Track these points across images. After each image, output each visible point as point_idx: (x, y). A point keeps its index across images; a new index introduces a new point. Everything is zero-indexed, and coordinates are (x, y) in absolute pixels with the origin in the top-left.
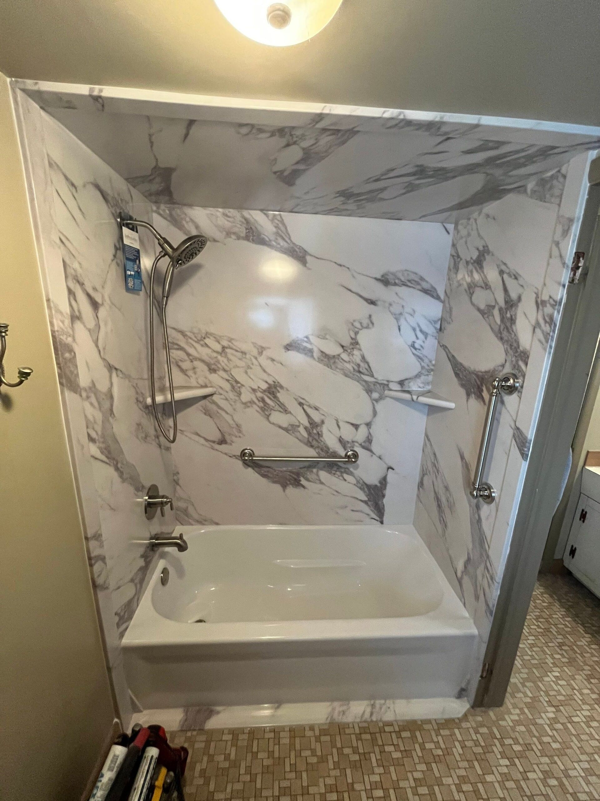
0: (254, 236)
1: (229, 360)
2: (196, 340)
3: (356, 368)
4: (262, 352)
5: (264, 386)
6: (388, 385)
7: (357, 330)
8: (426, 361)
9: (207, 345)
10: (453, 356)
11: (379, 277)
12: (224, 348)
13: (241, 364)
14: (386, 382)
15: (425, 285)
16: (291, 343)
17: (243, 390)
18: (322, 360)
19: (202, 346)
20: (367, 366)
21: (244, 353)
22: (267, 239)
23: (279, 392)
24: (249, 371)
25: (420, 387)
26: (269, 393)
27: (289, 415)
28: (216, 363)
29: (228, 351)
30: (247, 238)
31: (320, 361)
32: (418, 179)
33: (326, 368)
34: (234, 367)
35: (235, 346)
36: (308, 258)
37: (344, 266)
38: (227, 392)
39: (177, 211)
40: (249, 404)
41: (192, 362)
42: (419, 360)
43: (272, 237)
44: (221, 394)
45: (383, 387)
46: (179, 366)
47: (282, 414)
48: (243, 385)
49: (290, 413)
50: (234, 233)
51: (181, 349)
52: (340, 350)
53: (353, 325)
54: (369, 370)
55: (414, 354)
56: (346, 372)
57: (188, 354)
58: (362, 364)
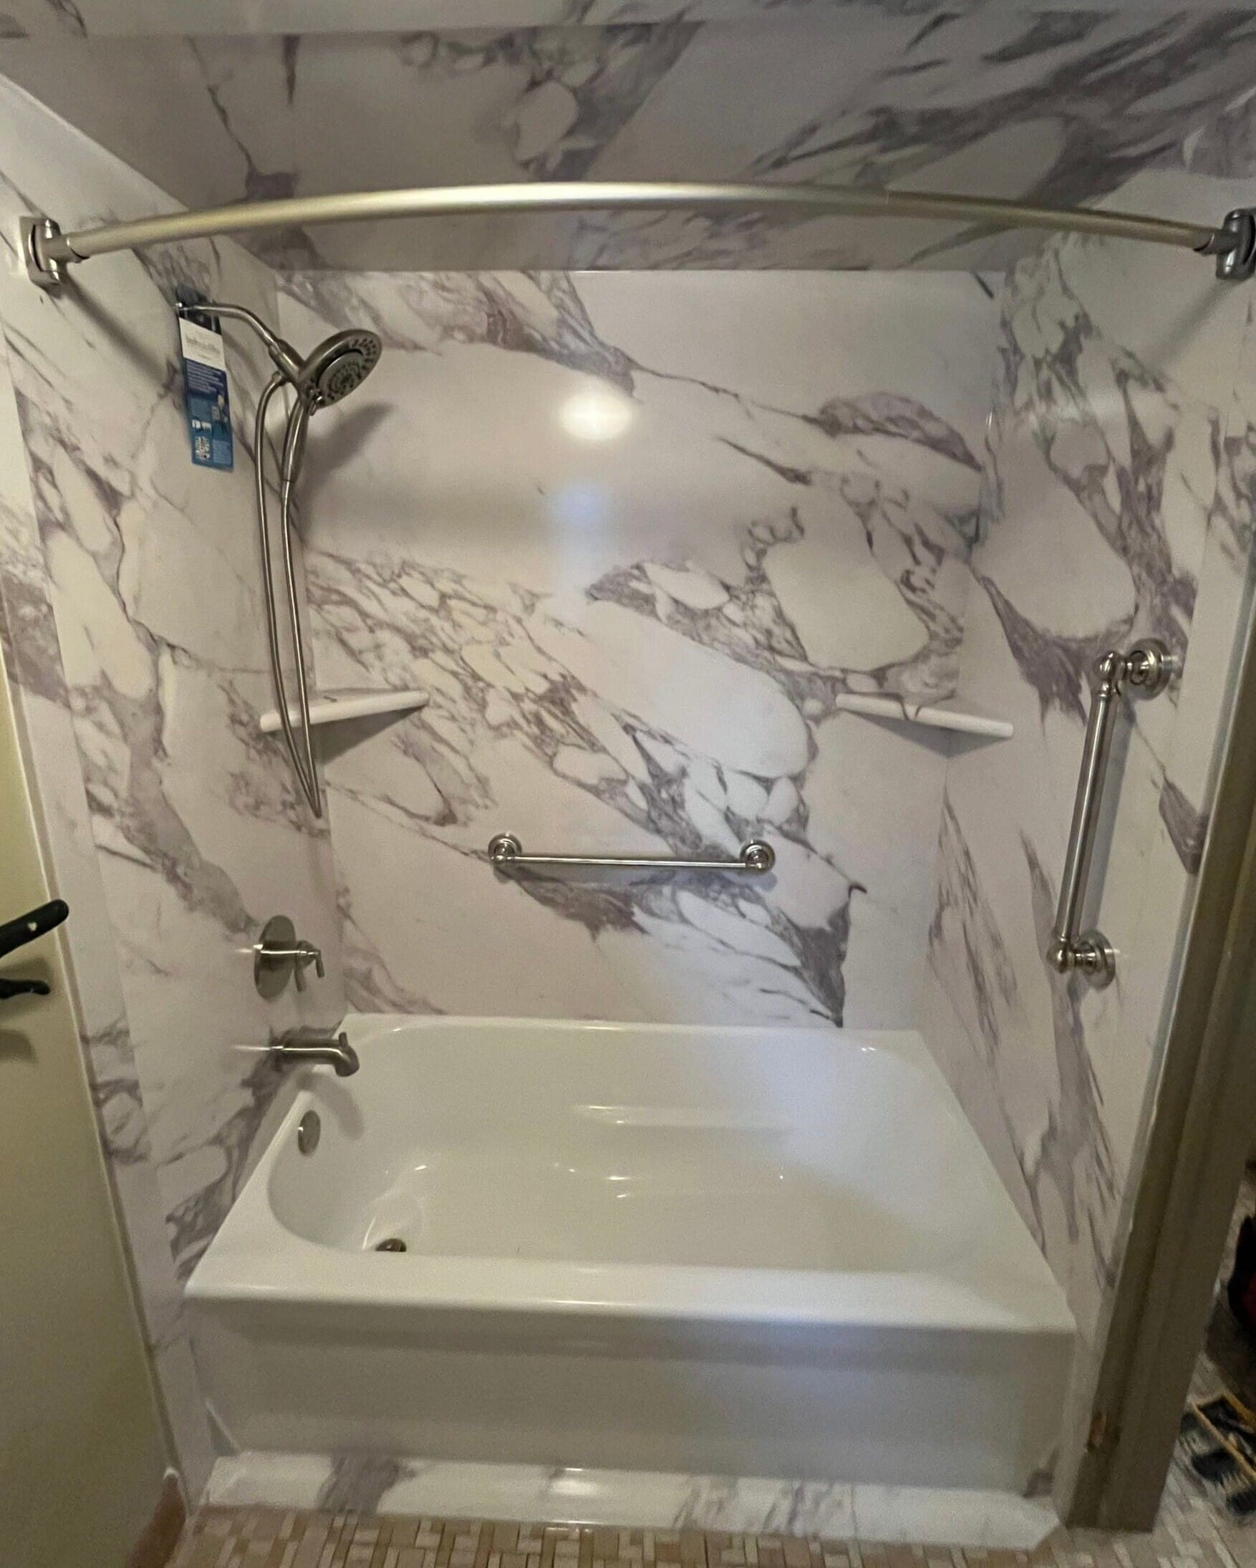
0: (505, 331)
1: (456, 625)
2: (379, 580)
3: (761, 638)
4: (533, 605)
5: (541, 687)
6: (844, 681)
7: (761, 546)
8: (942, 617)
9: (404, 592)
10: (1007, 603)
11: (813, 413)
12: (443, 597)
13: (485, 633)
14: (838, 674)
15: (933, 429)
16: (601, 582)
17: (491, 696)
18: (678, 622)
19: (394, 593)
20: (789, 635)
21: (490, 609)
22: (537, 336)
23: (575, 700)
24: (502, 650)
25: (926, 685)
26: (553, 702)
27: (601, 756)
28: (428, 635)
29: (453, 603)
30: (491, 337)
31: (672, 622)
32: (885, 150)
33: (688, 640)
34: (468, 643)
35: (470, 592)
36: (635, 375)
37: (725, 391)
38: (454, 701)
39: (331, 286)
40: (505, 729)
41: (372, 630)
42: (924, 617)
43: (550, 331)
44: (440, 707)
45: (833, 687)
46: (343, 642)
47: (582, 751)
48: (489, 685)
49: (604, 750)
50: (462, 328)
51: (346, 601)
52: (720, 597)
53: (750, 533)
54: (794, 643)
55: (909, 602)
56: (738, 650)
57: (364, 615)
58: (777, 630)
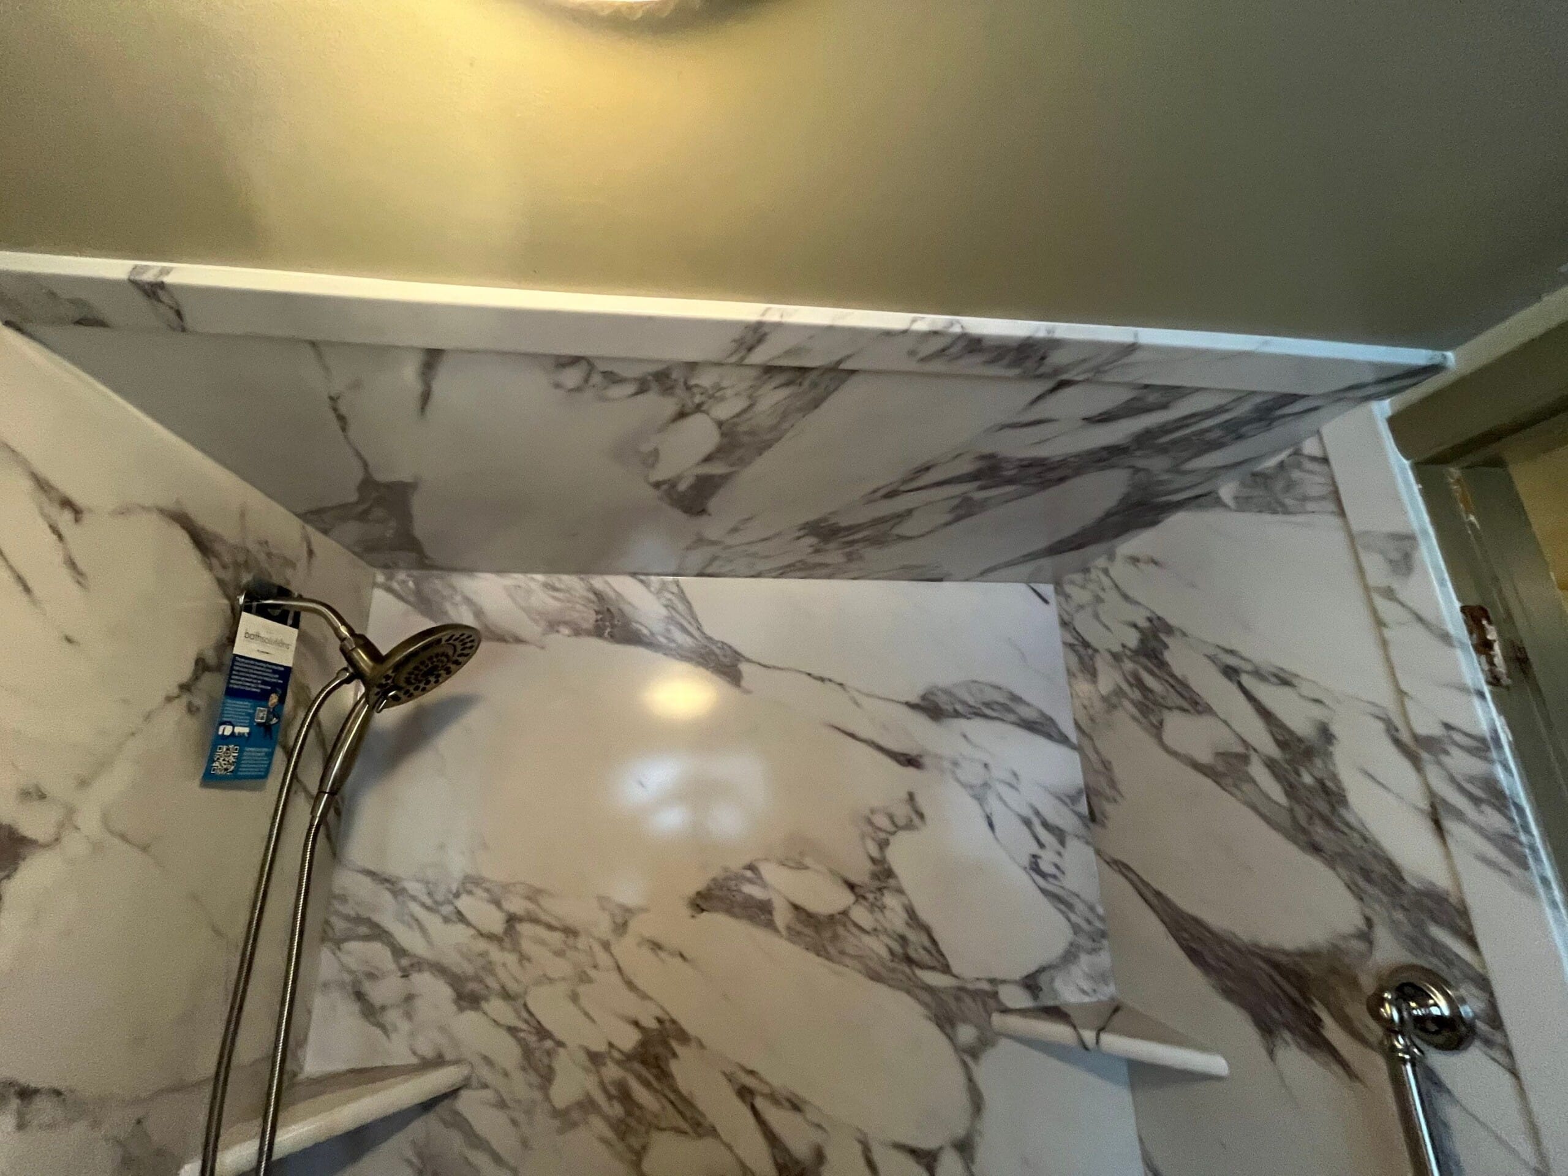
0: (613, 626)
1: (523, 958)
2: (428, 902)
3: (897, 947)
4: (625, 924)
5: (628, 1040)
6: (995, 995)
7: (882, 835)
8: (1080, 906)
9: (461, 917)
10: (1158, 894)
11: (914, 699)
12: (512, 920)
13: (560, 968)
14: (986, 986)
16: (709, 889)
17: (562, 1062)
18: (799, 933)
19: (446, 920)
20: (927, 943)
21: (570, 932)
22: (645, 631)
23: (675, 1055)
24: (582, 989)
25: (1084, 992)
26: (644, 1062)
27: (708, 1142)
28: (482, 974)
29: (524, 928)
30: (598, 632)
31: (794, 935)
32: (982, 488)
33: (811, 956)
34: (538, 983)
35: (545, 911)
36: (744, 667)
38: (506, 1074)
39: (436, 583)
40: (576, 1115)
41: (405, 976)
42: (1062, 907)
43: (658, 627)
44: (485, 1086)
45: (985, 1005)
46: (359, 996)
47: (682, 1138)
48: (560, 1044)
49: (713, 1132)
50: (566, 623)
51: (379, 933)
52: (843, 899)
53: (870, 822)
54: (934, 952)
55: (1043, 891)
56: (871, 964)
57: (399, 952)
58: (912, 936)
